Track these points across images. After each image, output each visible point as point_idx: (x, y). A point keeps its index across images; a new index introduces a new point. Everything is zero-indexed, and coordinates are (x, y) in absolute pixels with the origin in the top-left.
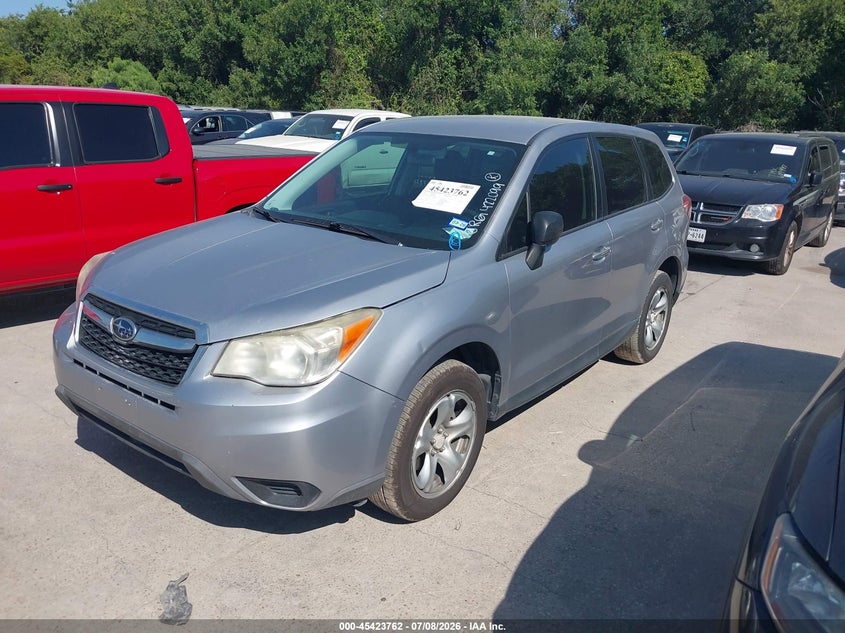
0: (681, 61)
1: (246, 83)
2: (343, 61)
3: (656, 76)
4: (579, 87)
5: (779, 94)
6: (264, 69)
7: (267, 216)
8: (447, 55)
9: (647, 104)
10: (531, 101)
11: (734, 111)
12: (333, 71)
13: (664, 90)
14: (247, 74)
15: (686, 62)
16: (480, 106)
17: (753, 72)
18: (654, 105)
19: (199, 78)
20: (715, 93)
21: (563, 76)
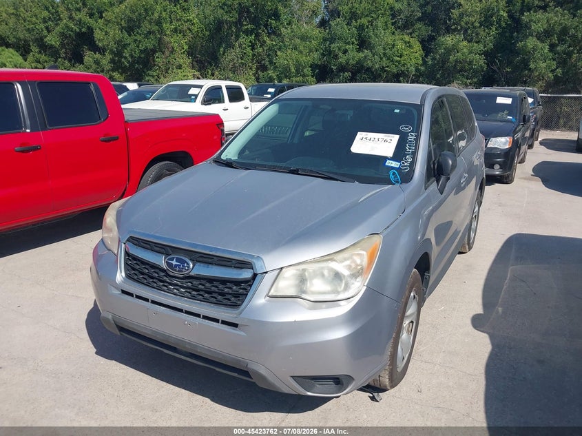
0: (405, 42)
1: (97, 62)
2: (170, 45)
3: (391, 52)
4: (340, 60)
5: (471, 63)
6: (112, 52)
7: (229, 164)
8: (245, 40)
9: (385, 71)
10: (308, 71)
11: (443, 75)
12: (163, 53)
13: (397, 61)
14: (98, 56)
15: (409, 42)
16: (273, 75)
17: (454, 49)
18: (390, 72)
19: (60, 60)
20: (430, 62)
21: (328, 53)
